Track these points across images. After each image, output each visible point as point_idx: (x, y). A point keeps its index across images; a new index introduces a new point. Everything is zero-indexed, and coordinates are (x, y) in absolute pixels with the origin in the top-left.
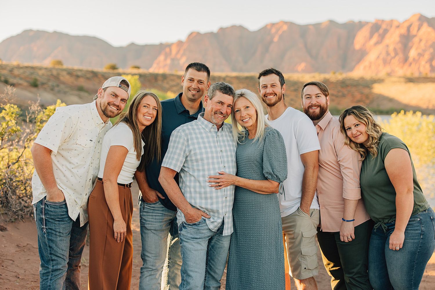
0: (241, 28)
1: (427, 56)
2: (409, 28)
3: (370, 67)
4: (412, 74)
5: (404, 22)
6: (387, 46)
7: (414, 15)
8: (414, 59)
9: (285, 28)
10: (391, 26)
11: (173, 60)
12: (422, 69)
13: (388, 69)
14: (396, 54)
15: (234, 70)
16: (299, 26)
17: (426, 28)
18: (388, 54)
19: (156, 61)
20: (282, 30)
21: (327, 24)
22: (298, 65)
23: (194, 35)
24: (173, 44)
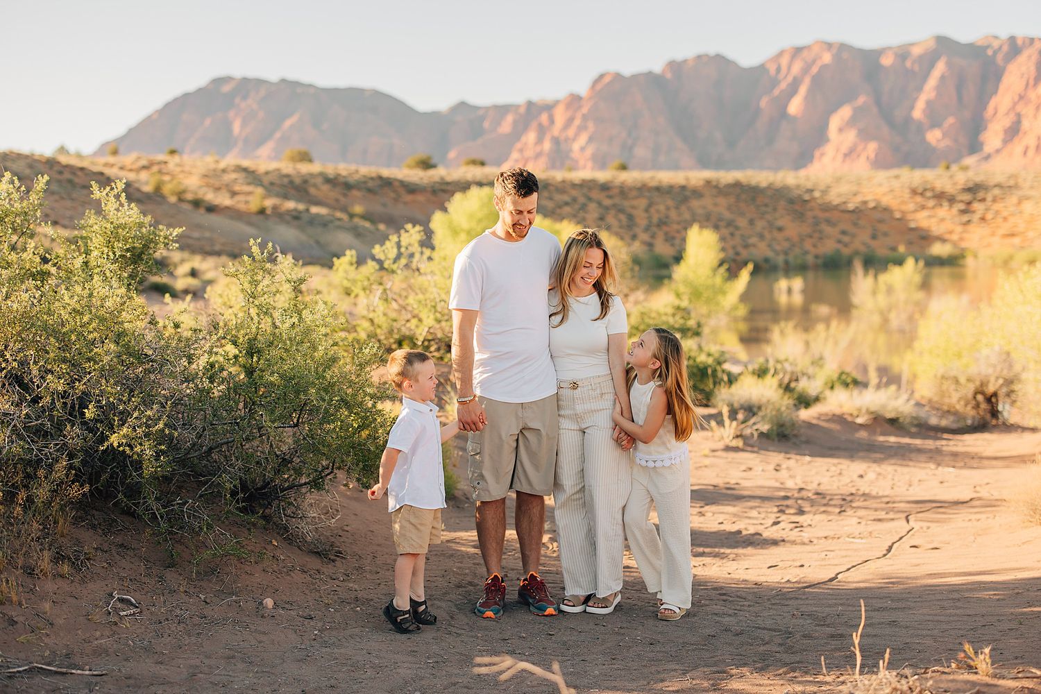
0: (720, 59)
9: (827, 58)
11: (556, 141)
15: (704, 163)
16: (859, 52)
19: (518, 145)
20: (819, 63)
21: (932, 44)
22: (860, 147)
23: (607, 79)
24: (557, 103)
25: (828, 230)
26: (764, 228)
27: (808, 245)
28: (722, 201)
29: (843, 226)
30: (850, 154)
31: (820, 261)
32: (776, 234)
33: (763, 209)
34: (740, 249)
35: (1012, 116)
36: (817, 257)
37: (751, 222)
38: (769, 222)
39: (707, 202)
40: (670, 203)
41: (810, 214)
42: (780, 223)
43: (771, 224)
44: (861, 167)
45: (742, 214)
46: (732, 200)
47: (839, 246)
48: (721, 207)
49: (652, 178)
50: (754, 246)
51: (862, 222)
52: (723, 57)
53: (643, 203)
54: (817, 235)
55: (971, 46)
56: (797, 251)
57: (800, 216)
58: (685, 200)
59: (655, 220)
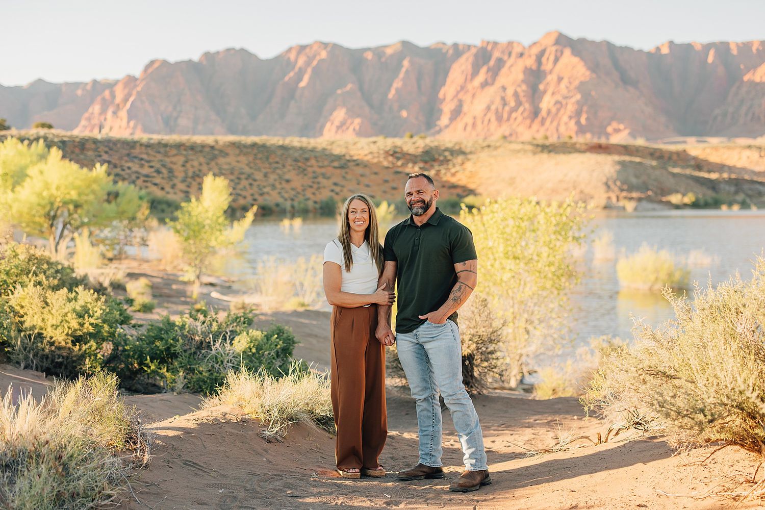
0: (244, 53)
1: (571, 108)
2: (539, 58)
3: (474, 125)
4: (546, 138)
5: (530, 47)
6: (504, 88)
7: (549, 34)
8: (549, 112)
9: (324, 54)
10: (510, 54)
12: (562, 129)
13: (505, 129)
14: (519, 104)
15: (232, 131)
16: (348, 50)
17: (568, 57)
18: (505, 103)
19: (86, 115)
20: (318, 58)
21: (399, 47)
22: (349, 121)
23: (156, 65)
24: (117, 82)
25: (324, 182)
26: (275, 180)
27: (309, 194)
28: (243, 159)
29: (334, 180)
30: (341, 126)
31: (318, 206)
32: (284, 185)
33: (276, 165)
34: (257, 196)
35: (455, 102)
36: (315, 202)
37: (266, 175)
38: (278, 175)
39: (231, 159)
40: (202, 160)
41: (310, 170)
42: (287, 177)
43: (280, 177)
44: (349, 136)
45: (259, 170)
46: (251, 158)
47: (333, 194)
48: (242, 163)
49: (188, 140)
50: (268, 193)
51: (349, 177)
52: (246, 51)
53: (181, 160)
54: (315, 186)
55: (427, 50)
56: (301, 198)
57: (303, 172)
58: (214, 158)
59: (190, 174)
